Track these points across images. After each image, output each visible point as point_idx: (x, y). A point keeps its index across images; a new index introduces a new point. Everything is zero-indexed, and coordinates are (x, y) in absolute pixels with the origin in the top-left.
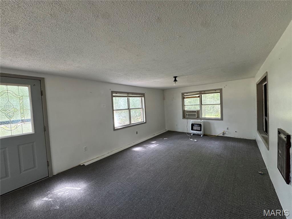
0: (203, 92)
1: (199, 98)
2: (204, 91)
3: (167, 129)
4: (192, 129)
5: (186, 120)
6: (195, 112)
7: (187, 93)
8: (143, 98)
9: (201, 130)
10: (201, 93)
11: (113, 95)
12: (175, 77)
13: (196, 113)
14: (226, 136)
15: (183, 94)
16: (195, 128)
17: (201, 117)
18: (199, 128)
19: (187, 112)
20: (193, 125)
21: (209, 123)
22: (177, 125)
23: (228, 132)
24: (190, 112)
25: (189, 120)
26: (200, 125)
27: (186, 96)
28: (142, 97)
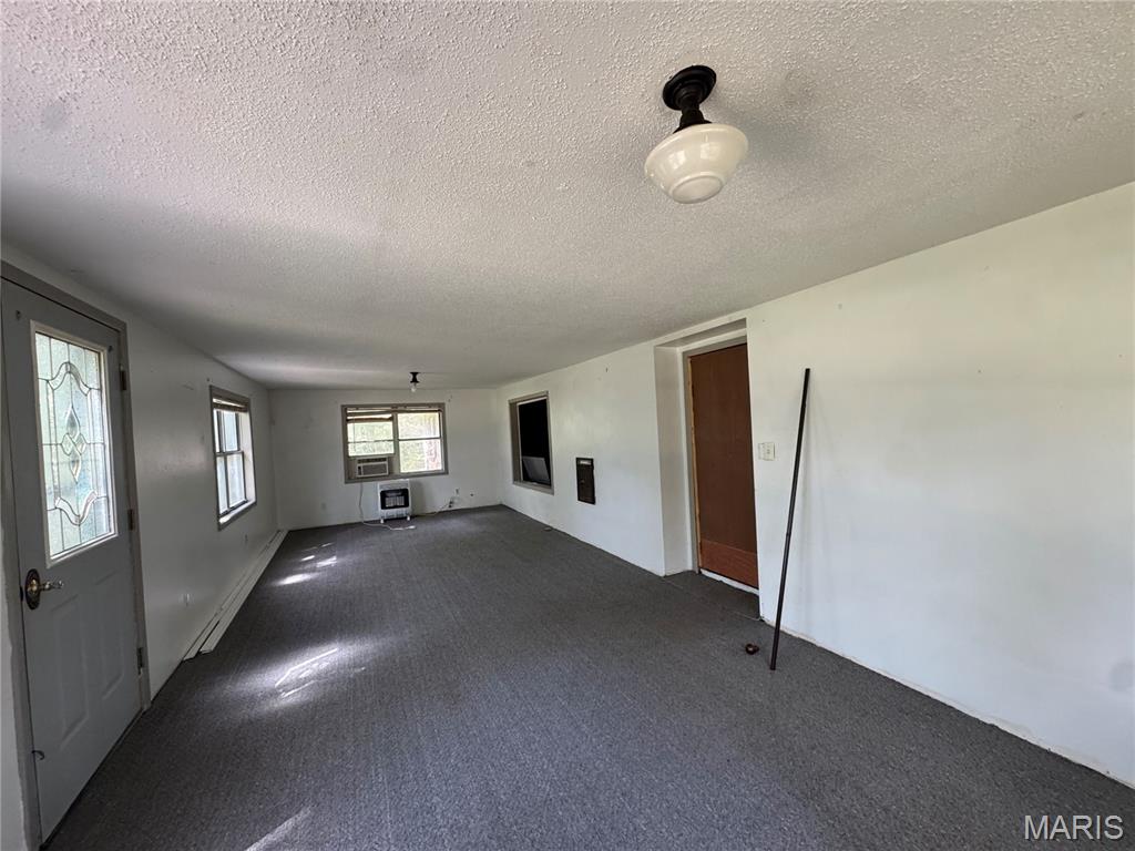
0: (399, 408)
1: (390, 423)
2: (405, 405)
3: (286, 526)
4: (383, 507)
5: (357, 485)
6: (384, 459)
7: (357, 407)
8: (245, 418)
9: (406, 505)
10: (395, 410)
11: (215, 400)
12: (415, 374)
13: (386, 463)
14: (455, 507)
15: (344, 408)
16: (389, 502)
17: (396, 472)
18: (400, 501)
19: (360, 461)
20: (384, 495)
21: (419, 484)
22: (324, 506)
23: (459, 499)
24: (368, 461)
25: (367, 485)
26: (404, 493)
27: (351, 414)
28: (240, 410)
